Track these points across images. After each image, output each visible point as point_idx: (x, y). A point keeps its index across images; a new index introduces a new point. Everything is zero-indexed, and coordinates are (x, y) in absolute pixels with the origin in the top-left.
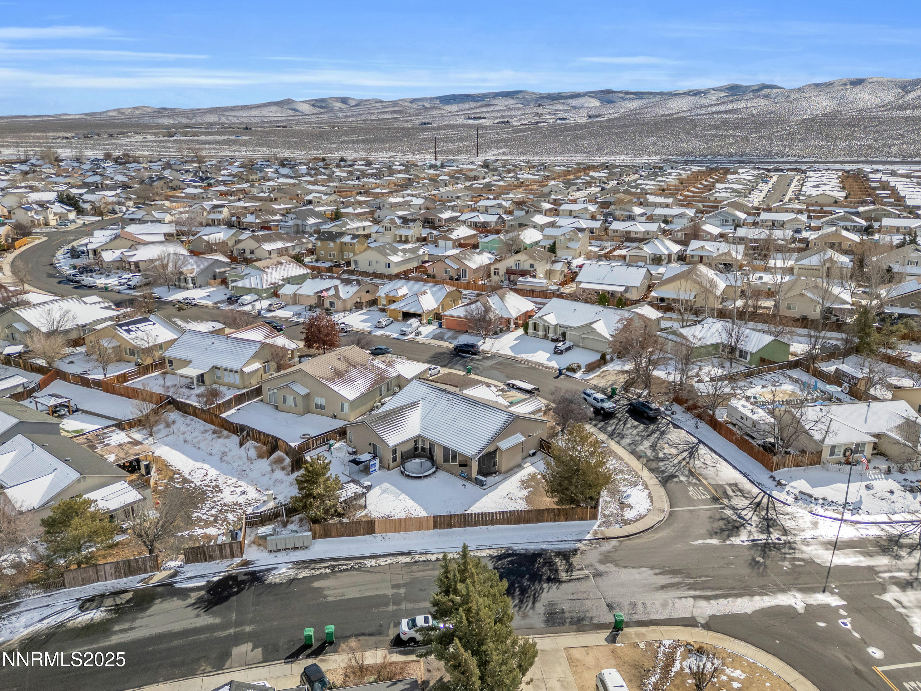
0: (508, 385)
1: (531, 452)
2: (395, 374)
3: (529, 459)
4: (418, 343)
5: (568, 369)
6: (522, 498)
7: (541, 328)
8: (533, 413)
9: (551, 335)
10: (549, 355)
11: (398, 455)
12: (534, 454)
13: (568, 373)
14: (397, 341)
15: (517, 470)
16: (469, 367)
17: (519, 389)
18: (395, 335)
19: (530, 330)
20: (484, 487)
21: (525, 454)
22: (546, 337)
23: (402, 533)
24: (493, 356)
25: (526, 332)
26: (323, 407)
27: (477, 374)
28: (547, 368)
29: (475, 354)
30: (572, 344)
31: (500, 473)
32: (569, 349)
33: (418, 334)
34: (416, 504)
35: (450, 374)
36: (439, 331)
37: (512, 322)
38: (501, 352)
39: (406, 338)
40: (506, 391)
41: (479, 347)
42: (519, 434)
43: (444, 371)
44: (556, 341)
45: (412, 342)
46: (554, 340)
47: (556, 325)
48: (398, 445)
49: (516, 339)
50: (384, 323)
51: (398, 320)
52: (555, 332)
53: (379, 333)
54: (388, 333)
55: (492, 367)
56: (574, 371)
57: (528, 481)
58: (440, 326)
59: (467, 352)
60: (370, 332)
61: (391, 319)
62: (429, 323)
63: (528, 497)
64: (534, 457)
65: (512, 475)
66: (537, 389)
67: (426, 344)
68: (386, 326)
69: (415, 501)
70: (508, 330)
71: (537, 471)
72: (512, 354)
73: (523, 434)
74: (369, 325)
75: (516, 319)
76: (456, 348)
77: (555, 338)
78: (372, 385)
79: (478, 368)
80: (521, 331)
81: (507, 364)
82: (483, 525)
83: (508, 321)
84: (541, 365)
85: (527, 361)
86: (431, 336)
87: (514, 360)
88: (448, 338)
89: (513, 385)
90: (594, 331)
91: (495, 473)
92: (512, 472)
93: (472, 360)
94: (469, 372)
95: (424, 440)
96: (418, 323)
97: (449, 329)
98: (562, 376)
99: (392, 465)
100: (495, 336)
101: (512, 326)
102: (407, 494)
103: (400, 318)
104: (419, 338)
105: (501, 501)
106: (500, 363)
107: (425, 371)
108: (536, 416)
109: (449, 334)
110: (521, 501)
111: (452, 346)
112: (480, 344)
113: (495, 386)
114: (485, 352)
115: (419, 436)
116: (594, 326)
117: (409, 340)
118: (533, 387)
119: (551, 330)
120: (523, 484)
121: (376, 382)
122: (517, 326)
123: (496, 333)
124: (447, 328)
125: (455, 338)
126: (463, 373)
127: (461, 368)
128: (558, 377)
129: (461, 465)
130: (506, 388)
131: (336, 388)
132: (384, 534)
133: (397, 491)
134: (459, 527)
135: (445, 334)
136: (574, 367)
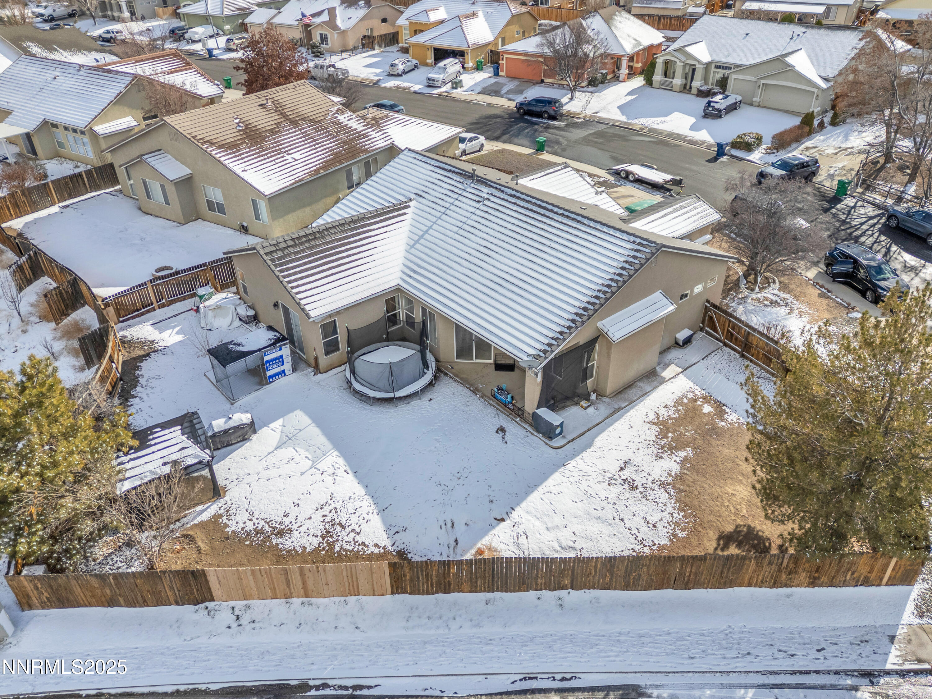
0: (617, 173)
1: (682, 335)
2: (382, 144)
3: (675, 354)
4: (454, 100)
5: (735, 145)
6: (663, 485)
7: (679, 72)
8: (690, 236)
9: (697, 84)
10: (693, 120)
11: (342, 337)
12: (688, 341)
13: (735, 152)
14: (418, 97)
15: (644, 386)
16: (541, 139)
17: (640, 181)
18: (417, 88)
19: (658, 77)
20: (558, 442)
21: (668, 341)
22: (686, 89)
23: (296, 601)
24: (588, 122)
25: (649, 82)
26: (221, 209)
27: (555, 154)
28: (692, 142)
29: (554, 118)
30: (739, 98)
31: (600, 395)
32: (733, 108)
33: (457, 84)
34: (360, 490)
35: (503, 151)
36: (493, 80)
37: (625, 63)
38: (602, 115)
39: (436, 91)
40: (612, 186)
41: (561, 106)
42: (657, 295)
43: (491, 146)
44: (708, 94)
45: (446, 98)
46: (701, 94)
47: (708, 64)
48: (338, 312)
49: (629, 94)
50: (401, 67)
51: (426, 65)
52: (706, 79)
53: (392, 83)
54: (406, 85)
55: (586, 141)
56: (748, 147)
57: (678, 422)
58: (496, 74)
59: (539, 115)
60: (377, 83)
61: (415, 62)
62: (478, 68)
63: (680, 478)
64: (689, 349)
65: (632, 403)
66: (678, 183)
67: (468, 102)
68: (405, 72)
69: (360, 481)
70: (616, 79)
71: (699, 392)
72: (623, 119)
73: (667, 294)
74: (378, 71)
75: (631, 59)
76: (520, 106)
77: (705, 88)
78: (327, 165)
79: (558, 143)
80: (639, 81)
81: (615, 135)
82: (548, 587)
83: (617, 60)
84: (678, 137)
85: (651, 130)
86: (479, 89)
87: (626, 128)
88: (508, 92)
89: (628, 173)
90: (790, 70)
91: (587, 397)
92: (632, 393)
93: (548, 127)
94: (540, 148)
95: (410, 301)
96: (458, 67)
97: (511, 77)
98: (724, 159)
99: (324, 361)
100: (591, 89)
101: (624, 71)
102: (344, 454)
103: (430, 61)
104: (458, 93)
105: (603, 490)
106: (599, 134)
107: (449, 142)
108: (697, 245)
109: (512, 85)
110: (662, 496)
111: (512, 105)
112: (564, 100)
113: (590, 175)
114: (571, 115)
115: (398, 289)
116: (790, 60)
117: (439, 95)
118: (669, 177)
119: (699, 75)
120: (663, 434)
121: (337, 158)
122: (632, 74)
123: (592, 83)
124: (508, 77)
125: (521, 92)
126: (528, 151)
127: (526, 142)
128: (715, 159)
129: (499, 367)
130: (612, 179)
131: (237, 167)
132: (240, 604)
133: (321, 439)
134: (474, 589)
135: (503, 85)
136: (748, 139)
